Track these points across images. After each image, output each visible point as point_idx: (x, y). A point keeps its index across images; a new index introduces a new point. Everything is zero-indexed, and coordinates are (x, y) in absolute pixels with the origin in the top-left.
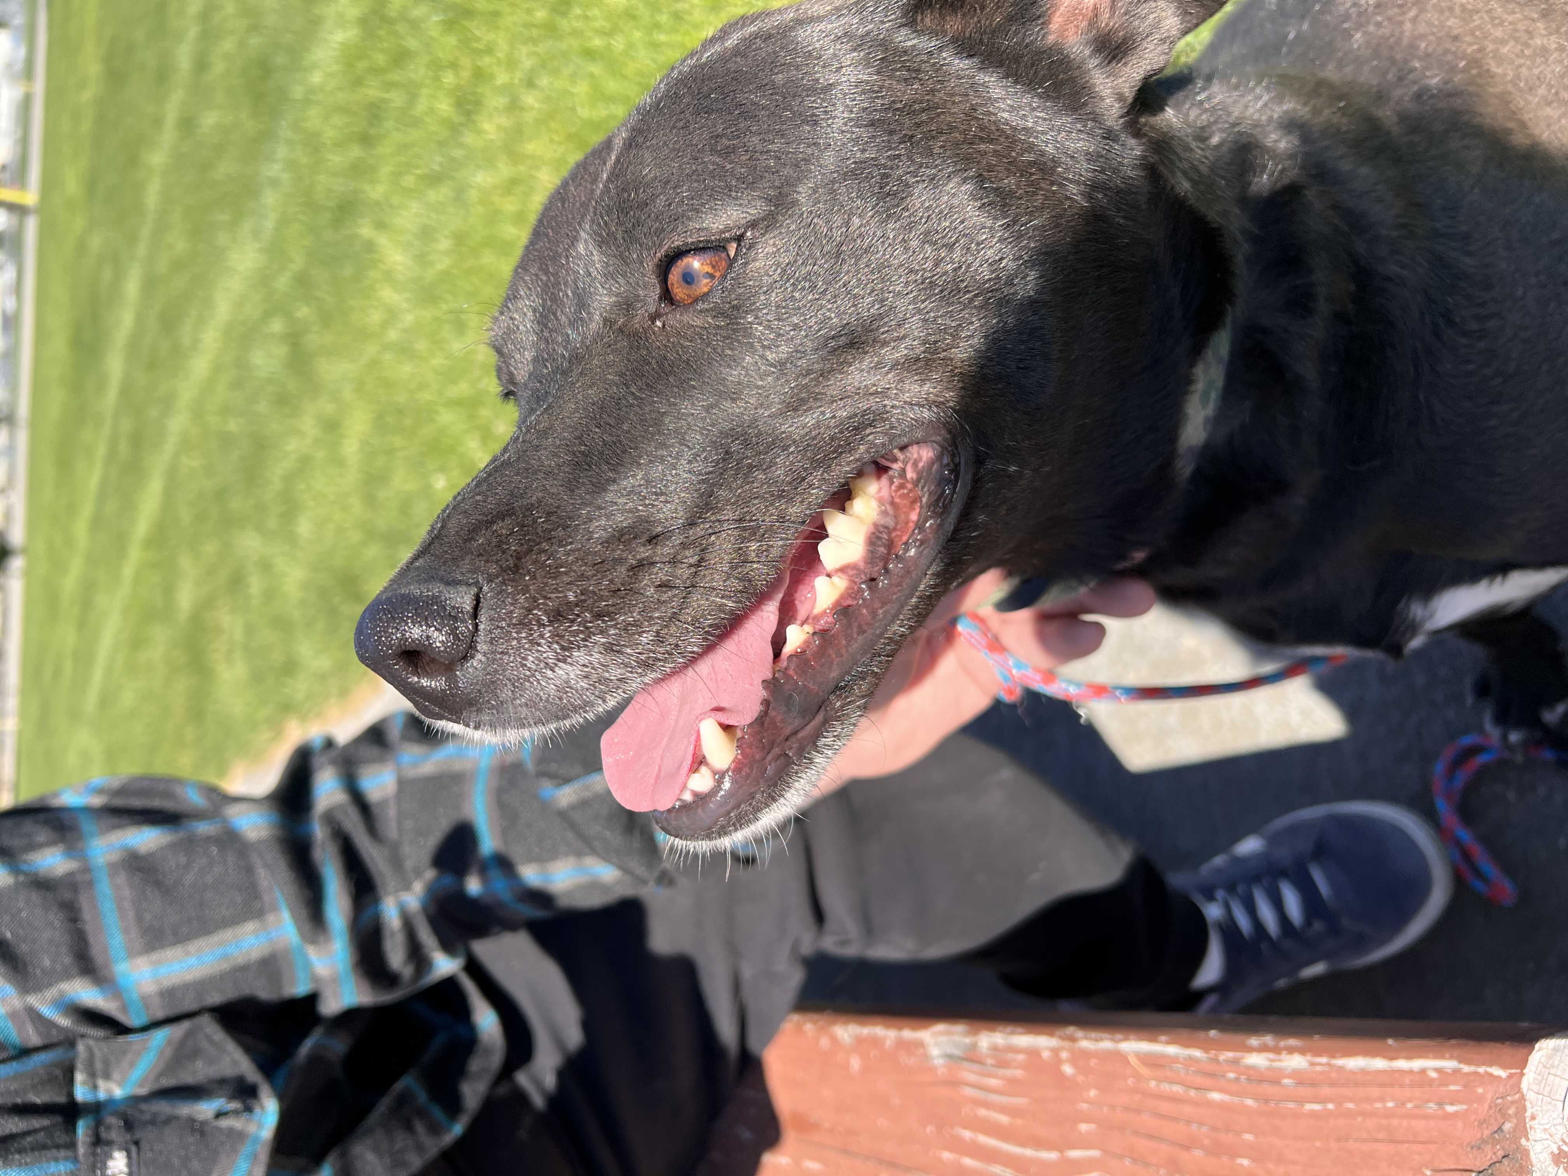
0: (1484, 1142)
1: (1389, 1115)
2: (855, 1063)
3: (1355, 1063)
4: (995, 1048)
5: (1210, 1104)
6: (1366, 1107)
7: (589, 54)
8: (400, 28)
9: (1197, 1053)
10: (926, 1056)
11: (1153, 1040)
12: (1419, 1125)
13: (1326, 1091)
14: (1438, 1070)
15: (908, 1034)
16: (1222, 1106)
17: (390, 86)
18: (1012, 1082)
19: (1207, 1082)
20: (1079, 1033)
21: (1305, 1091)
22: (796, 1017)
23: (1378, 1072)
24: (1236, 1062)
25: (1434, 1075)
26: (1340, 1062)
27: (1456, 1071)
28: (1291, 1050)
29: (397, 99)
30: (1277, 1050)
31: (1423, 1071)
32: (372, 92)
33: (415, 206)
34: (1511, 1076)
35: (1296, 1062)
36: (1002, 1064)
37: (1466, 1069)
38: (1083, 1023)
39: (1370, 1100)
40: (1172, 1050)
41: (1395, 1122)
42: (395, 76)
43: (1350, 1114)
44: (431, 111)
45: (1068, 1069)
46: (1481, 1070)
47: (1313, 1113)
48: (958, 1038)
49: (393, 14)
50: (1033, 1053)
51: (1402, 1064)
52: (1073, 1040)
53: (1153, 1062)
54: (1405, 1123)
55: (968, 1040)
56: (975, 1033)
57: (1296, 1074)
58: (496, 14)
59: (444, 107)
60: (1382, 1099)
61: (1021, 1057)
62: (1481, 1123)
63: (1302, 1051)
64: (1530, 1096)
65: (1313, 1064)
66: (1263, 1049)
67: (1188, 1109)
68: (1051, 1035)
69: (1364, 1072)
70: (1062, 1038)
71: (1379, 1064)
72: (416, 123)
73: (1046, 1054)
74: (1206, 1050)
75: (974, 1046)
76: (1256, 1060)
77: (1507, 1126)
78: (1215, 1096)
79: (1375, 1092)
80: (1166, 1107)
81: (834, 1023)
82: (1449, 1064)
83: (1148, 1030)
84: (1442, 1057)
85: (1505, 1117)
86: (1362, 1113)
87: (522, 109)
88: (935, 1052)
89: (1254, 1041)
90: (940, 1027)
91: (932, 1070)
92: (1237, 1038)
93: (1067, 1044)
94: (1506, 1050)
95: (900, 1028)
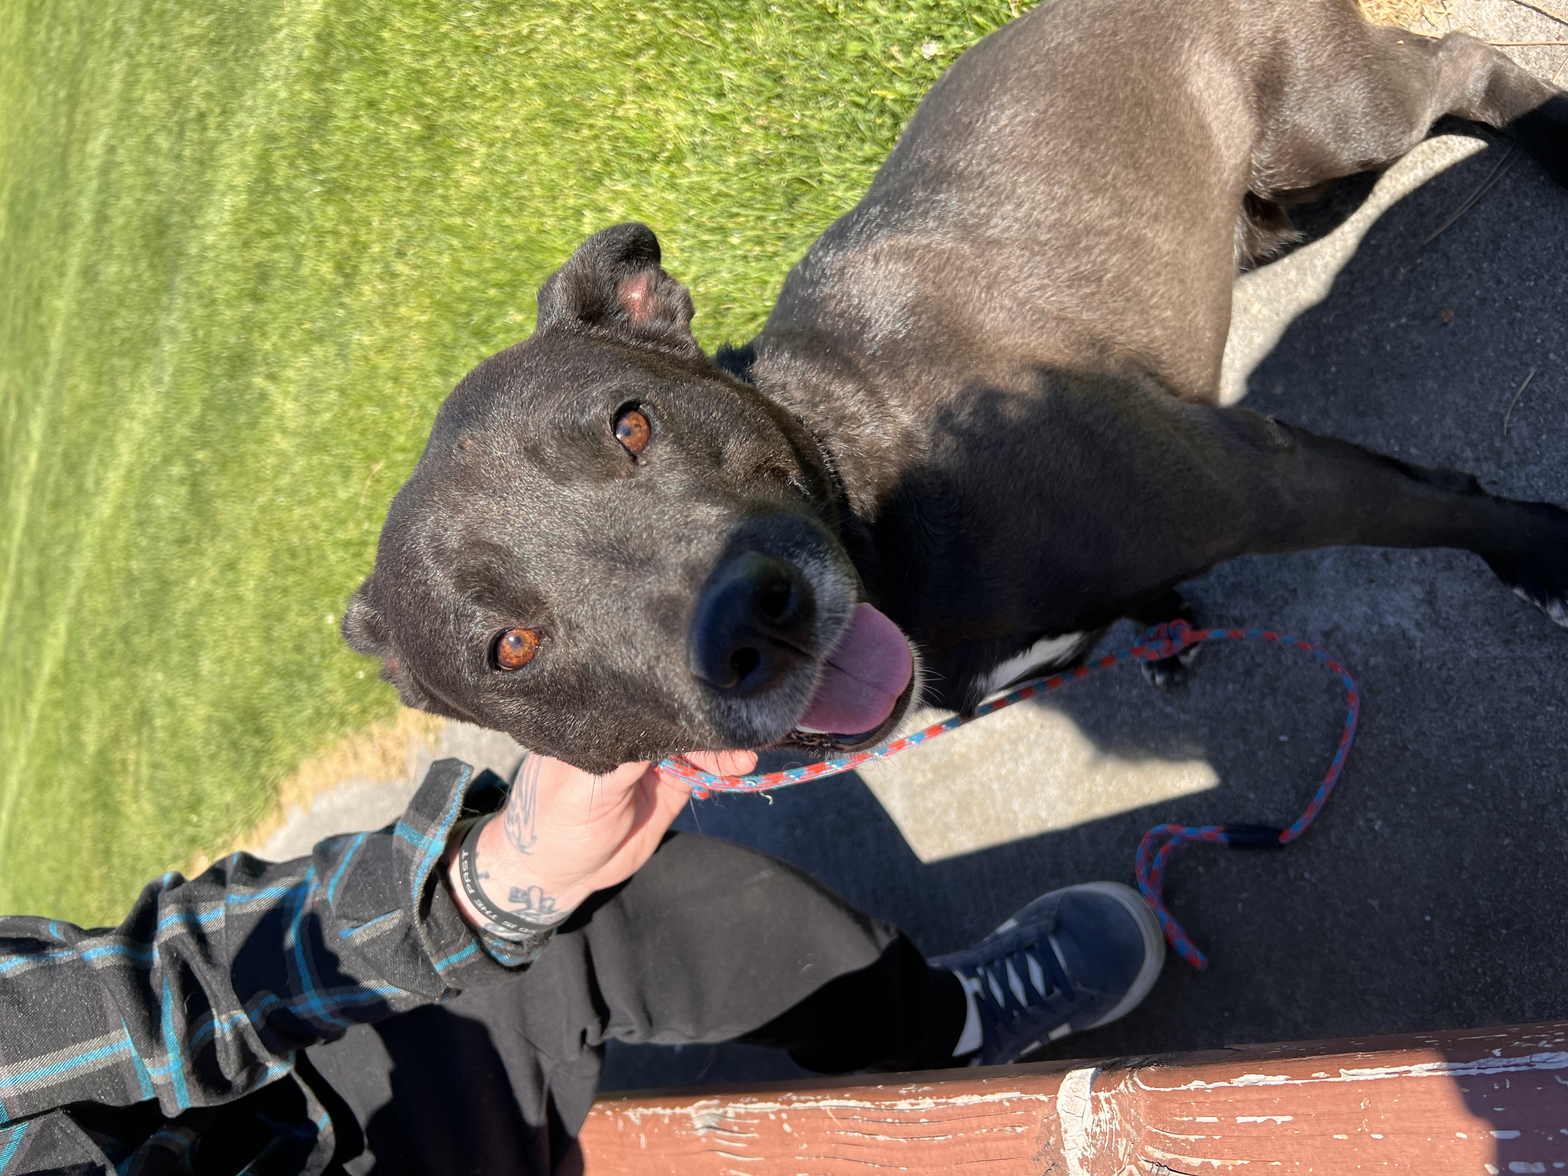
0: (1040, 1154)
1: (984, 1140)
2: (643, 1140)
3: (961, 1100)
4: (738, 1116)
5: (877, 1145)
6: (971, 1135)
7: (449, 230)
8: (286, 196)
9: (868, 1104)
10: (693, 1128)
11: (841, 1097)
12: (1001, 1145)
13: (946, 1125)
14: (1009, 1100)
15: (678, 1110)
16: (887, 1146)
17: (276, 248)
18: (751, 1142)
19: (873, 1127)
20: (794, 1098)
21: (934, 1127)
22: (599, 1106)
23: (975, 1105)
24: (891, 1108)
25: (1007, 1104)
26: (952, 1101)
27: (1020, 1099)
28: (925, 1095)
29: (283, 259)
30: (915, 1096)
31: (1001, 1102)
32: (260, 253)
33: (303, 360)
34: (1050, 1100)
35: (927, 1104)
36: (744, 1129)
37: (1025, 1097)
38: (797, 1089)
39: (972, 1129)
40: (852, 1103)
41: (988, 1145)
42: (281, 240)
43: (960, 1142)
44: (314, 272)
45: (787, 1128)
46: (1033, 1097)
47: (941, 1146)
48: (713, 1111)
49: (279, 182)
50: (763, 1116)
51: (989, 1098)
52: (790, 1102)
53: (842, 1114)
54: (994, 1144)
55: (721, 1111)
56: (723, 1105)
57: (928, 1113)
58: (368, 189)
59: (326, 269)
60: (979, 1128)
61: (756, 1121)
62: (1038, 1138)
63: (930, 1095)
64: (1063, 1115)
65: (937, 1104)
66: (909, 1096)
67: (865, 1150)
68: (776, 1101)
69: (967, 1106)
70: (782, 1103)
71: (976, 1099)
72: (301, 283)
73: (772, 1117)
74: (873, 1102)
75: (724, 1115)
76: (903, 1105)
77: (1052, 1140)
78: (881, 1138)
79: (974, 1122)
80: (851, 1151)
81: (627, 1108)
82: (1015, 1095)
83: (837, 1089)
84: (1012, 1090)
85: (1050, 1133)
86: (969, 1141)
87: (395, 275)
88: (698, 1124)
89: (903, 1091)
90: (703, 1102)
91: (698, 1139)
92: (891, 1089)
93: (785, 1107)
94: (1048, 1080)
95: (673, 1108)
